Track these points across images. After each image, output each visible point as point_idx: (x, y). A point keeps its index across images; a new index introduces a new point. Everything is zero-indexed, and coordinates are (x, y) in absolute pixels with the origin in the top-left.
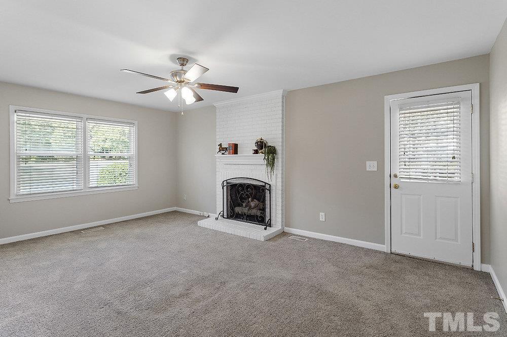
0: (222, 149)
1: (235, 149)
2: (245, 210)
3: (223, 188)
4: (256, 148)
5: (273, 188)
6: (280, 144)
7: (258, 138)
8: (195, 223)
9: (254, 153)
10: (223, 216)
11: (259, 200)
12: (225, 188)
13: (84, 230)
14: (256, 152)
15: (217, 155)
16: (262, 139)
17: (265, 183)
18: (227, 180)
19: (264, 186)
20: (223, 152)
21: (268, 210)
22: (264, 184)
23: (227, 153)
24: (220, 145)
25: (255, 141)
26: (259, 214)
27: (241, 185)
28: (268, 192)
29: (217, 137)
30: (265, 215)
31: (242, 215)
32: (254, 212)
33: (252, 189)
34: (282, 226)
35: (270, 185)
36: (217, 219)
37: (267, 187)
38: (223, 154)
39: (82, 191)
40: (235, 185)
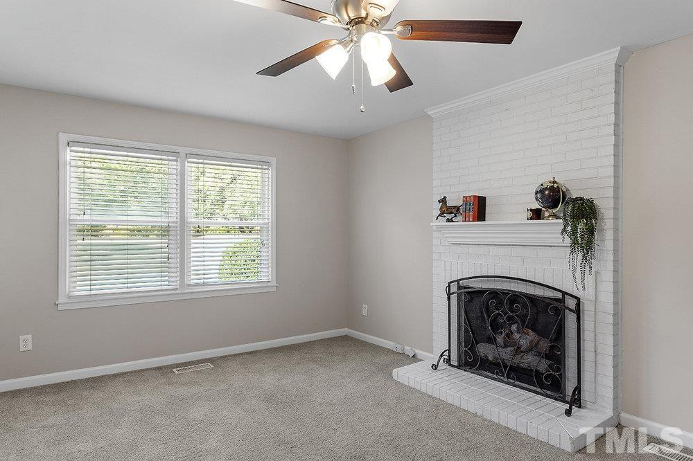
0: (448, 211)
1: (478, 209)
2: (506, 354)
3: (449, 298)
4: (536, 206)
5: (587, 308)
6: (611, 193)
7: (545, 180)
8: (386, 370)
9: (531, 219)
10: (448, 361)
11: (542, 333)
12: (454, 298)
13: (178, 366)
14: (537, 214)
15: (435, 223)
16: (554, 182)
17: (564, 293)
18: (458, 281)
19: (562, 301)
20: (449, 216)
21: (571, 363)
22: (559, 296)
23: (460, 218)
24: (443, 201)
25: (536, 187)
26: (543, 366)
27: (495, 294)
28: (573, 316)
29: (435, 183)
30: (563, 376)
31: (497, 365)
32: (529, 360)
33: (524, 306)
34: (615, 408)
35: (578, 299)
36: (435, 367)
37: (571, 303)
38: (448, 220)
39: (178, 291)
40: (481, 292)
